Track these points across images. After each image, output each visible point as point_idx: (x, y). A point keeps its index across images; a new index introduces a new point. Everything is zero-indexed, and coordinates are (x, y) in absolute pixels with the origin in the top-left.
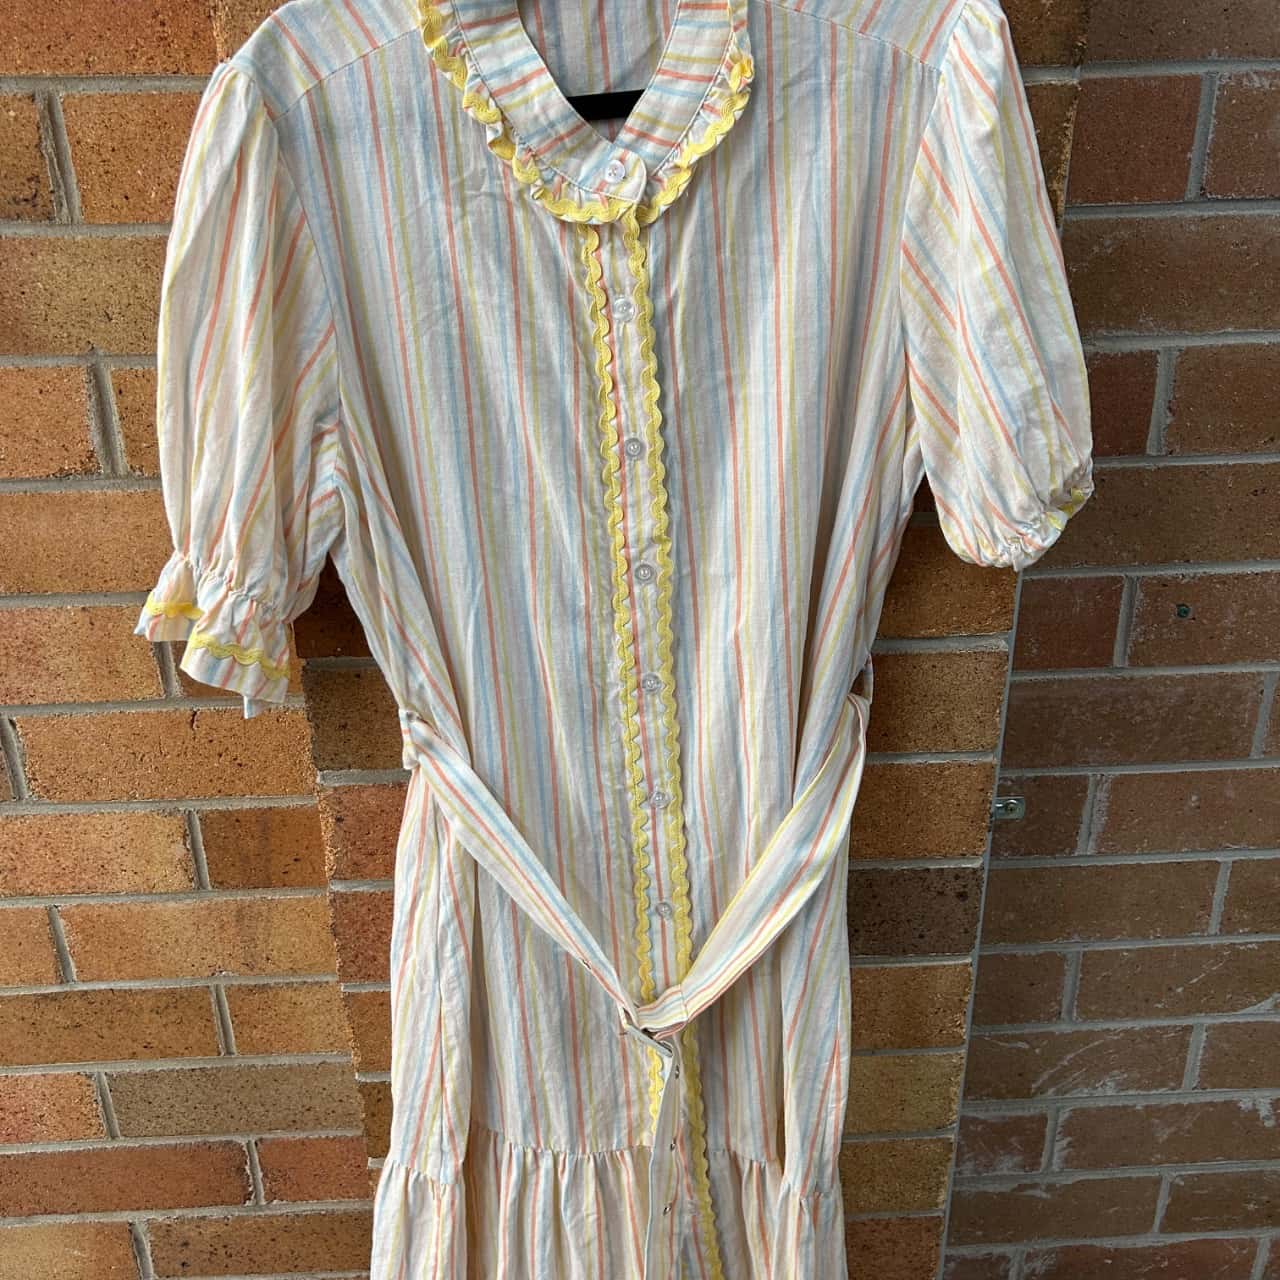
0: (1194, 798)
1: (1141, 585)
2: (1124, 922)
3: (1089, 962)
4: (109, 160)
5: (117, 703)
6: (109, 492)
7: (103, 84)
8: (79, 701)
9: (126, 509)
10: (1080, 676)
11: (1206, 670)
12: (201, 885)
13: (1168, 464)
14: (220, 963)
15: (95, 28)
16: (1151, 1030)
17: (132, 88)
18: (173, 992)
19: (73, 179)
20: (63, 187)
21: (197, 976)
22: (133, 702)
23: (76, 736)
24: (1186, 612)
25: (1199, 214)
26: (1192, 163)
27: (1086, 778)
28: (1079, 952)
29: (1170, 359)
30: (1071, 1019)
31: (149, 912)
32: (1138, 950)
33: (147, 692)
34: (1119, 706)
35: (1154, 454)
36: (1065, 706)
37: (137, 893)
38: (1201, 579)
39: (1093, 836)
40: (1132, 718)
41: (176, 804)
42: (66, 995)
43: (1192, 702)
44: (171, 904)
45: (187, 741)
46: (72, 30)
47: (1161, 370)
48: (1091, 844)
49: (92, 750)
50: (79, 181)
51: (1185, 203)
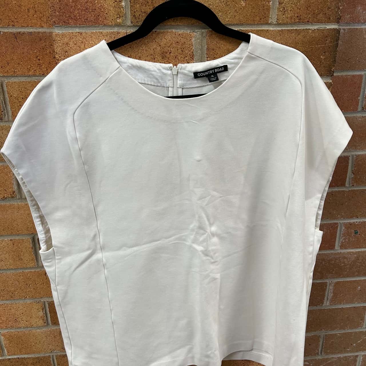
0: (359, 287)
1: (344, 225)
2: (338, 325)
3: (327, 337)
4: (21, 102)
5: (21, 268)
6: (20, 203)
7: (20, 78)
8: (9, 268)
9: (25, 209)
10: (325, 252)
11: (363, 250)
12: (48, 324)
13: (352, 189)
14: (54, 348)
15: (17, 61)
16: (346, 357)
17: (29, 79)
18: (38, 358)
19: (9, 107)
20: (6, 110)
21: (46, 352)
22: (26, 268)
23: (8, 279)
24: (357, 233)
25: (362, 115)
26: (360, 100)
27: (327, 283)
28: (324, 335)
29: (353, 158)
30: (321, 354)
31: (31, 333)
32: (342, 333)
33: (31, 265)
34: (337, 261)
35: (347, 186)
36: (321, 261)
37: (27, 327)
38: (361, 223)
39: (328, 300)
40: (340, 264)
41: (40, 299)
42: (3, 360)
43: (359, 259)
44: (38, 330)
45: (44, 280)
46: (9, 62)
47: (350, 162)
48: (328, 302)
49: (13, 283)
50: (11, 108)
51: (357, 112)
